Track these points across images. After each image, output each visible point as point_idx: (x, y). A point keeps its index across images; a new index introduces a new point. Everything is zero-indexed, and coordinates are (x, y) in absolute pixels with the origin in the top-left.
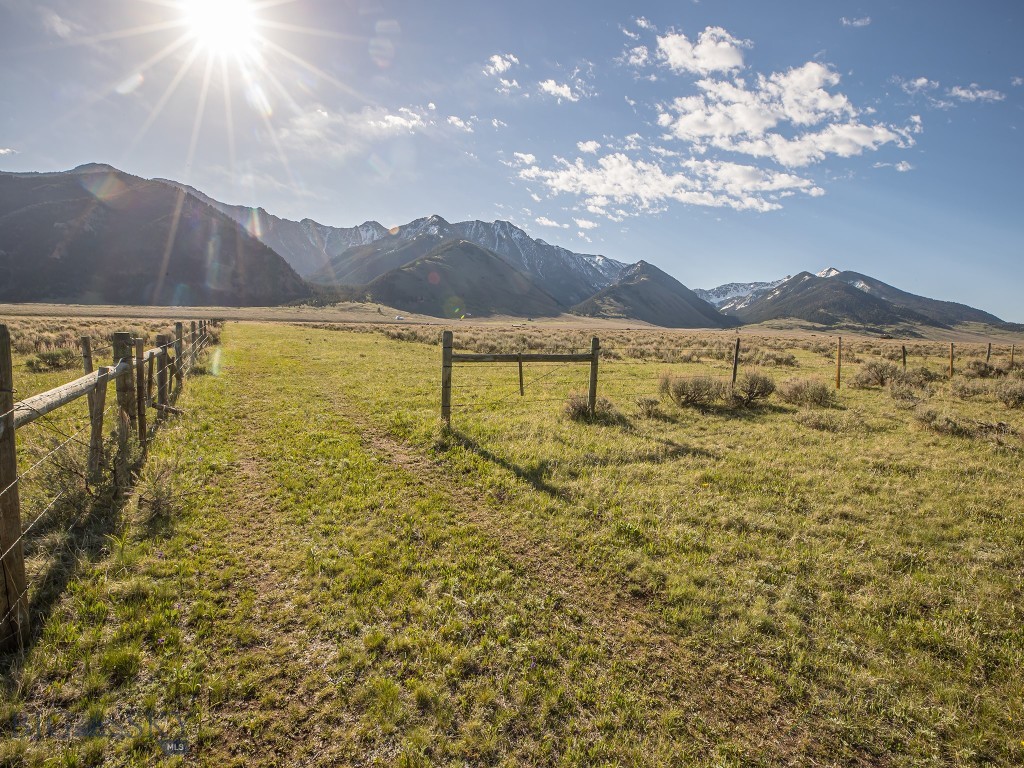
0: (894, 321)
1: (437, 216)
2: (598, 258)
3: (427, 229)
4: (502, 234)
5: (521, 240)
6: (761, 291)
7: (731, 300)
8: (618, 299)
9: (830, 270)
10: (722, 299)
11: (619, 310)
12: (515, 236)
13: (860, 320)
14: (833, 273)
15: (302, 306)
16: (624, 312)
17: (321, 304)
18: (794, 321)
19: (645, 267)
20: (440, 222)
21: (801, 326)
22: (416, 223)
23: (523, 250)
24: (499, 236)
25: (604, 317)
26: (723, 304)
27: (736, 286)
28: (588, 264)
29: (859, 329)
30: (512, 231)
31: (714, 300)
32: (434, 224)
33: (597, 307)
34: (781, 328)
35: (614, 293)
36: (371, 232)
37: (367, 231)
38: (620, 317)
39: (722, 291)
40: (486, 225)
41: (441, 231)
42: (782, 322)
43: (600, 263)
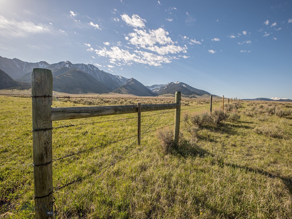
0: (191, 94)
1: (68, 61)
2: (120, 77)
3: (64, 65)
4: (90, 68)
5: (97, 70)
6: (162, 87)
7: (155, 89)
8: (126, 89)
9: (178, 82)
10: (153, 89)
11: (126, 91)
12: (95, 69)
13: (184, 94)
14: (178, 83)
15: (14, 90)
16: (128, 92)
17: (23, 89)
18: (170, 94)
19: (133, 80)
20: (69, 63)
21: (172, 96)
22: (61, 63)
23: (97, 73)
24: (90, 69)
25: (122, 93)
26: (153, 90)
27: (156, 85)
28: (117, 78)
29: (184, 96)
30: (94, 68)
31: (151, 89)
32: (67, 64)
33: (120, 91)
34: (167, 96)
35: (125, 86)
36: (43, 65)
37: (42, 64)
38: (127, 94)
39: (153, 86)
40: (85, 65)
41: (70, 66)
42: (167, 95)
43: (121, 78)
